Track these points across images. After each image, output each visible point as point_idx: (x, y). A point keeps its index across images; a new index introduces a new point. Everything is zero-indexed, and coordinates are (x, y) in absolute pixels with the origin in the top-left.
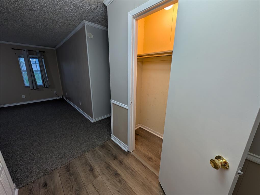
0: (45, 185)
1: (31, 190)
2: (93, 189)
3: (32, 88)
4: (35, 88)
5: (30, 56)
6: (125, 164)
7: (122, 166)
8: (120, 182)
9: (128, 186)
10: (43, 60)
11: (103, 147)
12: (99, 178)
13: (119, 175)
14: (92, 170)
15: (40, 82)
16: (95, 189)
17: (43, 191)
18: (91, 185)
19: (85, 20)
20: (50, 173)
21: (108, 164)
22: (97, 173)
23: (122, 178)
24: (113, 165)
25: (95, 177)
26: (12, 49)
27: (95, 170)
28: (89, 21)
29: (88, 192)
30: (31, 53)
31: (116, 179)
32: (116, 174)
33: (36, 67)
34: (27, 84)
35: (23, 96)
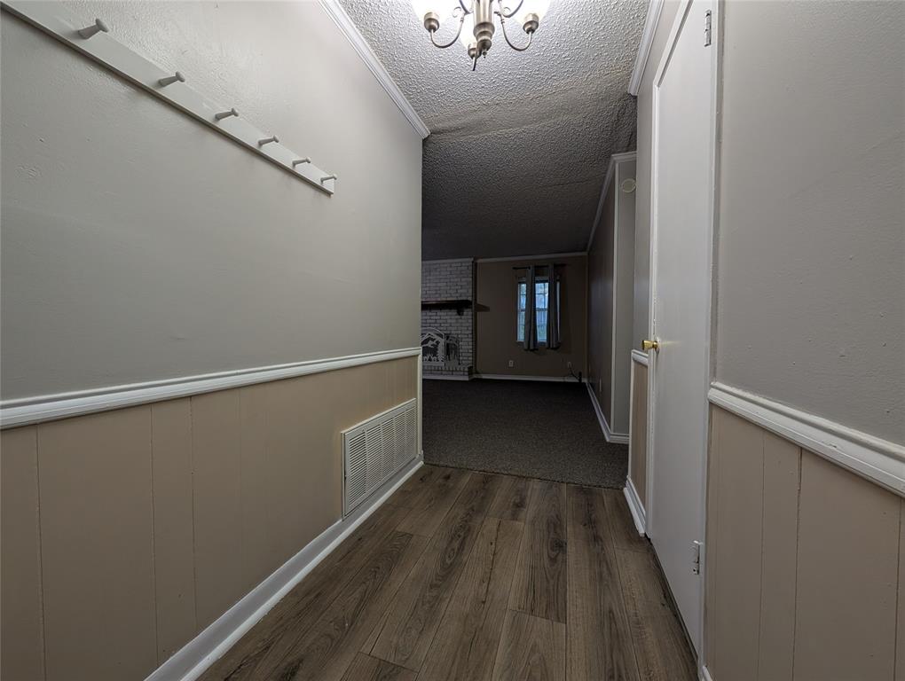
0: (448, 478)
1: (432, 472)
2: (495, 527)
3: (526, 347)
4: (532, 348)
5: (537, 279)
6: (602, 549)
7: (591, 547)
8: (553, 560)
9: (565, 581)
10: (558, 284)
11: (585, 492)
12: (520, 525)
13: (565, 552)
14: (520, 505)
15: (542, 337)
16: (498, 530)
17: (441, 481)
18: (496, 521)
19: (614, 153)
20: (462, 471)
21: (559, 520)
22: (522, 515)
23: (565, 561)
24: (569, 529)
25: (515, 517)
26: (514, 268)
27: (525, 510)
28: (627, 151)
29: (485, 523)
30: (538, 273)
31: (550, 551)
32: (559, 546)
33: (542, 301)
34: (521, 337)
35: (511, 364)
